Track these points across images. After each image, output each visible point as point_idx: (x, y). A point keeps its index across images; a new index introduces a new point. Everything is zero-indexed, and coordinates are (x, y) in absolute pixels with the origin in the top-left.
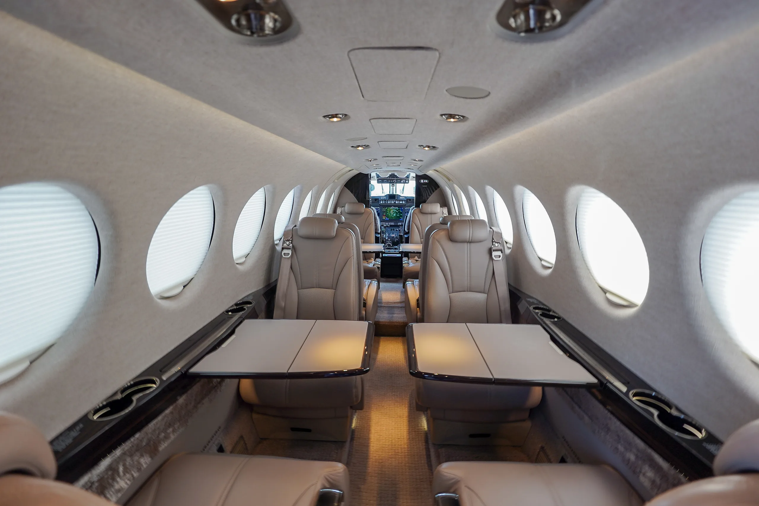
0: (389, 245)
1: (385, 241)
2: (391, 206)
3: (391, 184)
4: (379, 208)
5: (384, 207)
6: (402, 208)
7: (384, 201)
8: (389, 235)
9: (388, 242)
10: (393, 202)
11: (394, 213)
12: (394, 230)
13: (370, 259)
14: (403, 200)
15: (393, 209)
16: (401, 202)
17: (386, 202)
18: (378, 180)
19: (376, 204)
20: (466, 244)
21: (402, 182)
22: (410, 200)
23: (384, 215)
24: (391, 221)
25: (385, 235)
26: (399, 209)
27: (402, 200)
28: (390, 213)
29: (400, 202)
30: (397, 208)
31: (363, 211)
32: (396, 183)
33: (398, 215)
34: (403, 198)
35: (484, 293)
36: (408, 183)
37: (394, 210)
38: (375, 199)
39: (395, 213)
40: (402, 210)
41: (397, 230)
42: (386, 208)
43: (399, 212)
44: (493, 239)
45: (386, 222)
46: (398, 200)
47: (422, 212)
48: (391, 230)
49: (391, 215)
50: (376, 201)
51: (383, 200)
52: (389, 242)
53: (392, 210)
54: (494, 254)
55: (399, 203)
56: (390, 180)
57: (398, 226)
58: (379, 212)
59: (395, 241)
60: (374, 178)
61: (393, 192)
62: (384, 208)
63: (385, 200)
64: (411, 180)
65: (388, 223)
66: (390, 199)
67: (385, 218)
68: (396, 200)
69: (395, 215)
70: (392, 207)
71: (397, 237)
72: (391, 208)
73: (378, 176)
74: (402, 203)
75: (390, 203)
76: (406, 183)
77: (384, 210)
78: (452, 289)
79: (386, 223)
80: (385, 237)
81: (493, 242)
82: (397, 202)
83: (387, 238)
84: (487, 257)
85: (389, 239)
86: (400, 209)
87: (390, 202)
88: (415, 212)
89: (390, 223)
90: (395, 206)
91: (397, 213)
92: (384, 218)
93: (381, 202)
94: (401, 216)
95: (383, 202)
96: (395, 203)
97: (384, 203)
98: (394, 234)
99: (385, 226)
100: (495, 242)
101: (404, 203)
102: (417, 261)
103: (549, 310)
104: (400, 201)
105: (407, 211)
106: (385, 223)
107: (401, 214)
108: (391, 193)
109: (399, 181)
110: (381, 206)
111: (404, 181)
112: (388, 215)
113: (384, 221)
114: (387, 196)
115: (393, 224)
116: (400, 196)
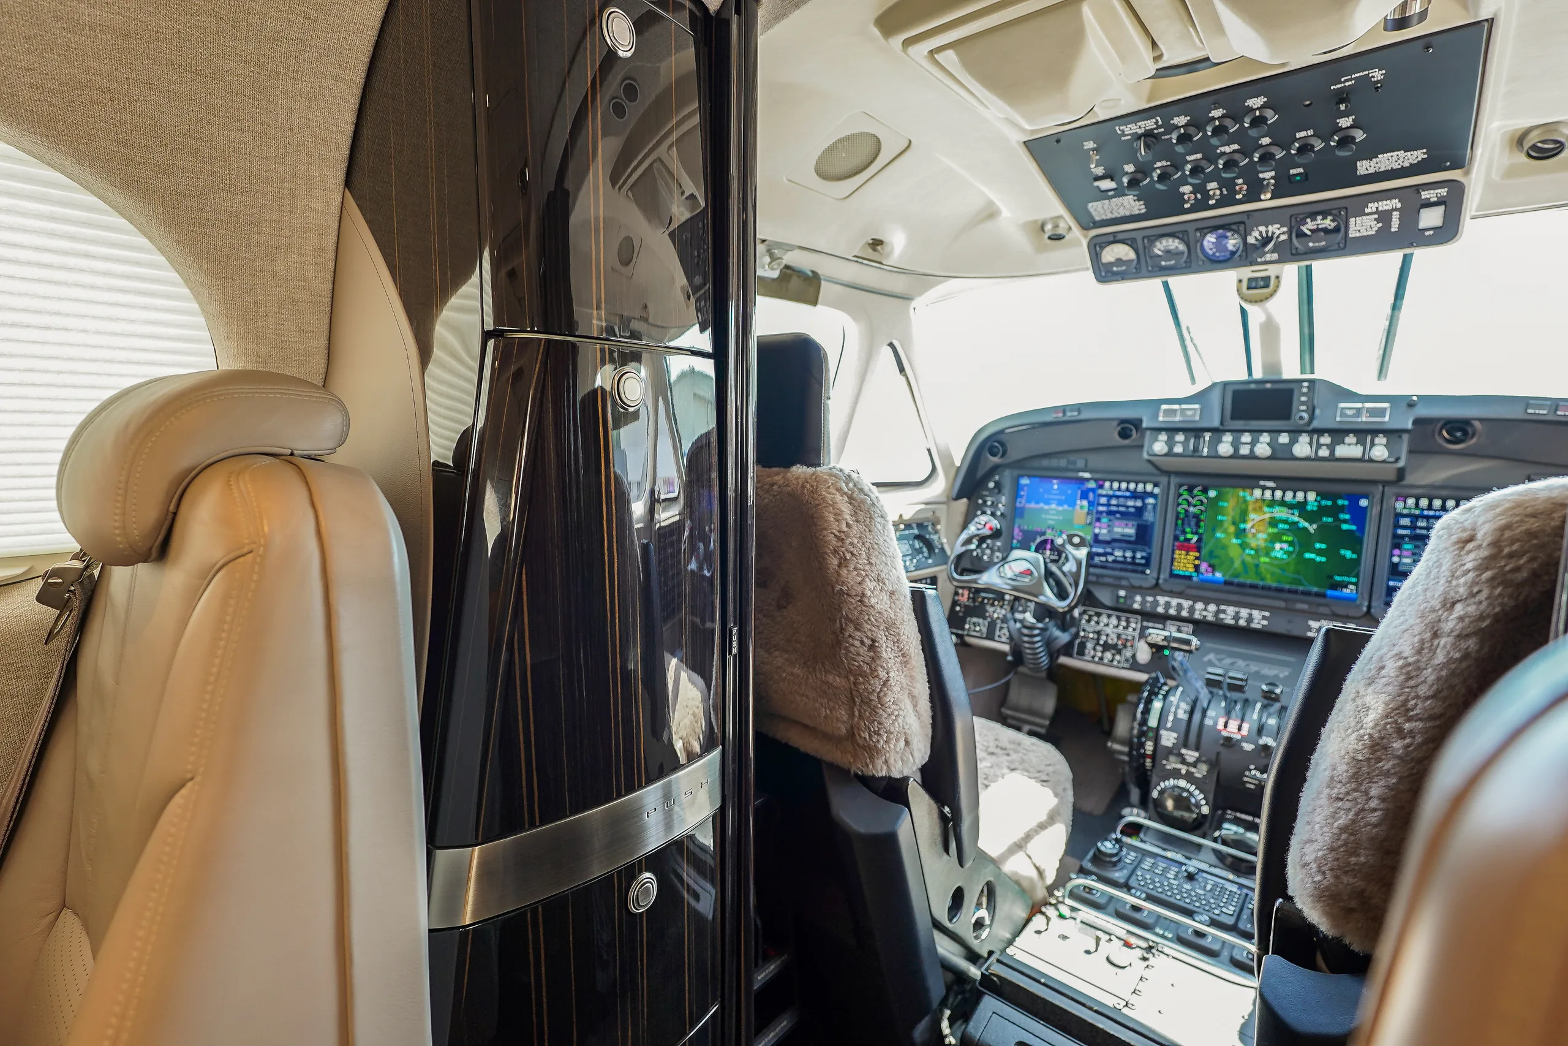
1: (1153, 757)
2: (1250, 480)
4: (1149, 487)
5: (1192, 481)
6: (1364, 503)
7: (1180, 437)
8: (1191, 713)
9: (1176, 774)
10: (1267, 449)
11: (1276, 538)
14: (1375, 432)
15: (1273, 503)
16: (1349, 449)
17: (1196, 449)
19: (1127, 460)
21: (1362, 226)
22: (1459, 428)
23: (1187, 547)
25: (1157, 705)
26: (1332, 511)
27: (1364, 434)
28: (1241, 533)
29: (1341, 451)
30: (1312, 496)
33: (1319, 552)
34: (1381, 412)
36: (1447, 232)
37: (1281, 513)
38: (1123, 421)
39: (1284, 532)
40: (1359, 517)
42: (1212, 494)
43: (1331, 534)
45: (1196, 599)
46: (1320, 432)
49: (1244, 546)
50: (1124, 434)
51: (1172, 431)
52: (1189, 777)
53: (1259, 510)
55: (1324, 452)
58: (1149, 516)
61: (1272, 366)
62: (1190, 490)
63: (1195, 432)
65: (1212, 607)
66: (1239, 424)
67: (1197, 568)
68: (1295, 433)
69: (1279, 550)
70: (1264, 488)
72: (1257, 493)
74: (1356, 451)
75: (1236, 456)
77: (1189, 503)
79: (1199, 606)
80: (1153, 722)
82: (1303, 448)
83: (1168, 739)
85: (1191, 755)
86: (1342, 509)
87: (1236, 444)
90: (1285, 482)
91: (1303, 540)
92: (1184, 563)
93: (1161, 447)
94: (1352, 568)
95: (1171, 443)
96: (1281, 453)
97: (1178, 449)
101: (1380, 451)
104: (1338, 434)
105: (1413, 527)
106: (1186, 604)
107: (1349, 554)
108: (1258, 374)
109: (1328, 223)
110: (1168, 473)
111: (1384, 217)
112: (1225, 547)
113: (1178, 585)
114: (1215, 398)
115: (1259, 619)
116: (1350, 396)
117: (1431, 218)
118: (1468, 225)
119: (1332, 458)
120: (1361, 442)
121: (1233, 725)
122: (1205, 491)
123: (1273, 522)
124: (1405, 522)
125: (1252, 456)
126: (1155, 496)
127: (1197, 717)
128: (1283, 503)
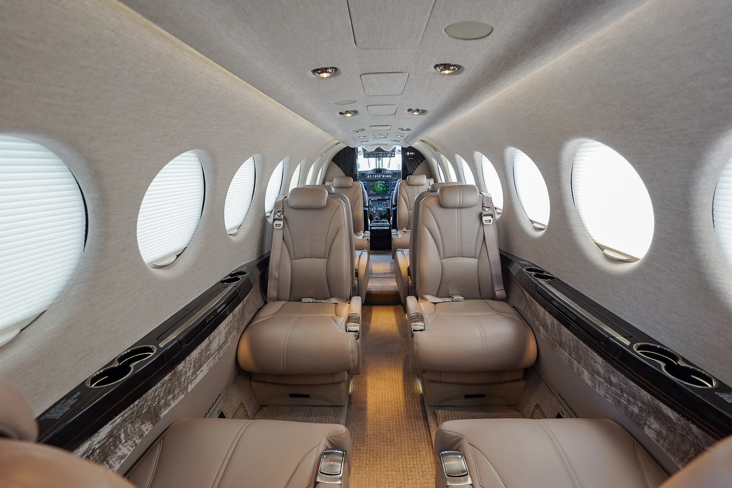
0: (377, 219)
1: (373, 215)
2: (377, 181)
3: (377, 158)
4: (366, 182)
6: (389, 182)
8: (376, 209)
9: (376, 216)
10: (380, 177)
11: (381, 187)
12: (381, 204)
13: (359, 232)
15: (380, 183)
17: (372, 177)
18: (364, 155)
19: (363, 179)
20: (456, 209)
21: (388, 155)
22: (396, 173)
23: (371, 190)
24: (378, 194)
25: (372, 209)
26: (386, 184)
27: (389, 174)
28: (377, 187)
29: (387, 176)
30: (384, 182)
31: (351, 185)
32: (382, 157)
33: (385, 189)
34: (389, 172)
35: (475, 258)
36: (394, 156)
37: (381, 184)
38: (362, 174)
40: (388, 184)
41: (384, 204)
42: (373, 182)
43: (386, 186)
44: (483, 204)
45: (373, 196)
47: (409, 183)
48: (379, 204)
49: (378, 189)
50: (362, 175)
53: (379, 184)
54: (484, 218)
56: (377, 154)
57: (385, 200)
58: (367, 186)
59: (383, 214)
60: (361, 153)
61: (379, 167)
62: (371, 182)
63: (372, 175)
64: (397, 154)
66: (377, 174)
67: (373, 192)
68: (382, 175)
69: (381, 189)
70: (379, 181)
71: (384, 210)
73: (364, 150)
74: (388, 176)
76: (392, 157)
77: (371, 184)
78: (443, 255)
79: (374, 197)
80: (372, 211)
81: (483, 207)
82: (383, 177)
83: (374, 212)
84: (478, 222)
85: (377, 213)
87: (377, 176)
88: (402, 184)
89: (377, 197)
90: (381, 180)
91: (384, 187)
92: (371, 192)
93: (368, 177)
94: (388, 190)
95: (369, 176)
98: (381, 208)
99: (372, 199)
100: (485, 207)
101: (390, 176)
102: (405, 232)
103: (542, 272)
104: (386, 175)
105: (393, 185)
106: (372, 197)
107: (388, 188)
108: (377, 168)
109: (386, 155)
110: (368, 180)
111: (390, 155)
112: (375, 189)
113: (371, 195)
114: (374, 170)
115: (380, 198)
116: (387, 170)
117: (393, 155)
118: (396, 155)
119: (386, 177)
120: (388, 175)
121: (381, 209)
122: (372, 182)
123: (380, 185)
124: (393, 184)
125: (378, 177)
126: (367, 183)
127: (377, 209)
128: (381, 183)
